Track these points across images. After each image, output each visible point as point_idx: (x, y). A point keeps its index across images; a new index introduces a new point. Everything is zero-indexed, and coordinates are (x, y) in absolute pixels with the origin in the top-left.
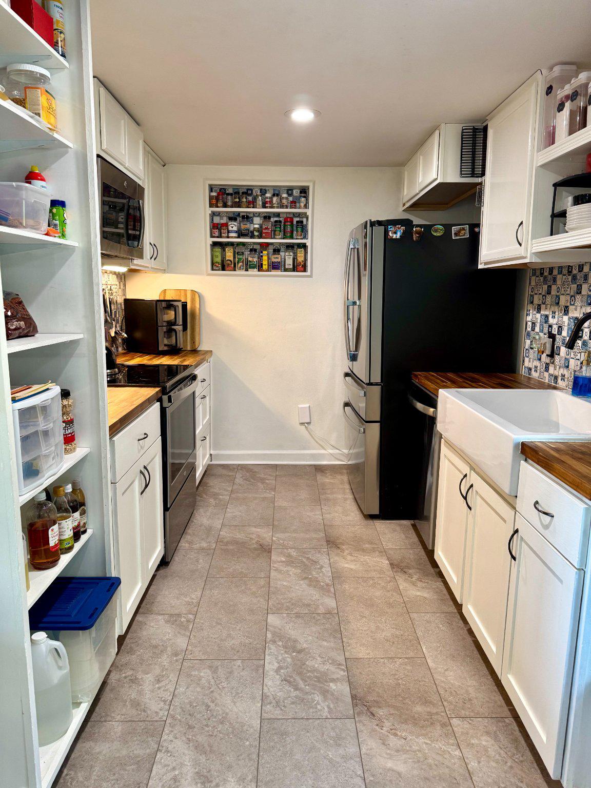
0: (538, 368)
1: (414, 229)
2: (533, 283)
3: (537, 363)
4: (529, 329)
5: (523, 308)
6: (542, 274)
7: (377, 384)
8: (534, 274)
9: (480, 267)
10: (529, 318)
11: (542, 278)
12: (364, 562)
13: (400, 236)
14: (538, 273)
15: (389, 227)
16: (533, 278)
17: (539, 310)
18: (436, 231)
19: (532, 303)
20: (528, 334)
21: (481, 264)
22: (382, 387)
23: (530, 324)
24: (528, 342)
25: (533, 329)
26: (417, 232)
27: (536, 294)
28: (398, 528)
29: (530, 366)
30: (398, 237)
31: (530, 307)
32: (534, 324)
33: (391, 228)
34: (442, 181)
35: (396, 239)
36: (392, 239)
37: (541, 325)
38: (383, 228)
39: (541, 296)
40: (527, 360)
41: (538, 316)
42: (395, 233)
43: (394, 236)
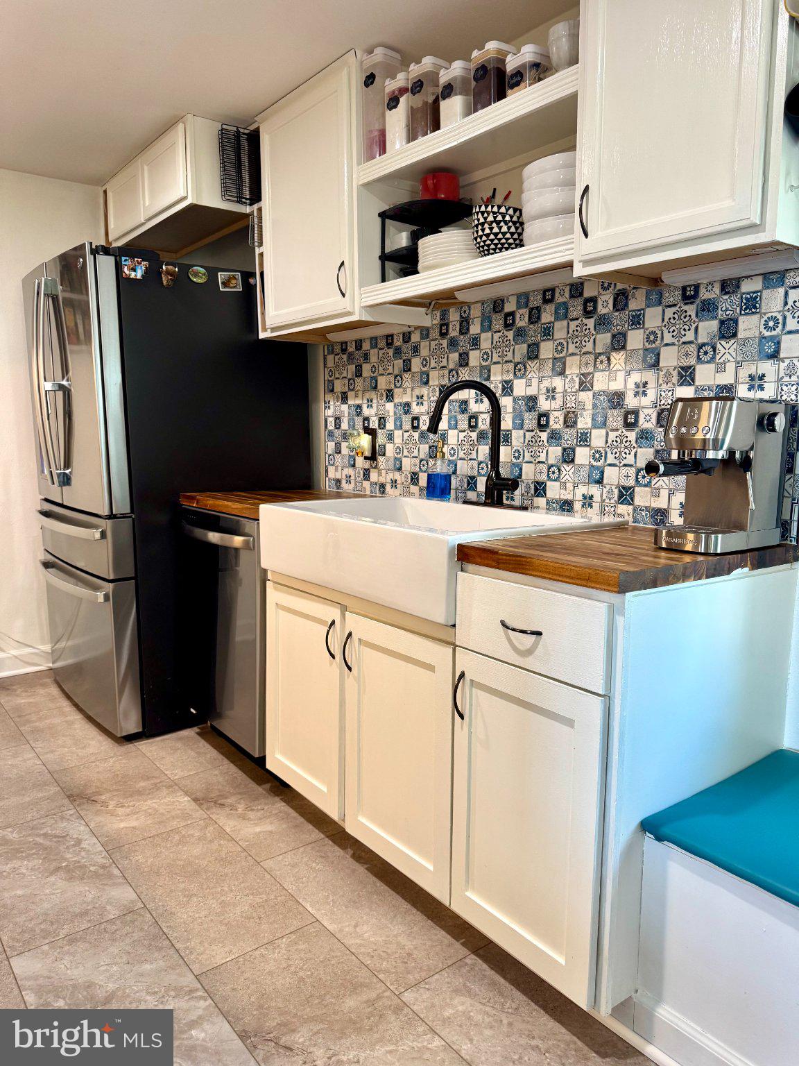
0: (353, 478)
1: (164, 267)
2: (330, 363)
3: (350, 471)
4: (331, 427)
5: (316, 400)
6: (344, 351)
7: (124, 516)
8: (331, 352)
9: (262, 335)
10: (330, 412)
11: (345, 357)
12: (150, 811)
13: (143, 276)
14: (338, 349)
15: (123, 258)
16: (330, 358)
17: (344, 398)
18: (196, 274)
19: (332, 391)
20: (331, 434)
21: (265, 330)
22: (133, 519)
23: (331, 420)
24: (331, 446)
25: (338, 426)
26: (168, 273)
27: (338, 378)
28: (179, 745)
29: (338, 476)
30: (139, 277)
31: (329, 397)
32: (338, 420)
33: (127, 262)
34: (195, 202)
35: (135, 280)
36: (128, 279)
37: (351, 420)
38: (111, 260)
39: (346, 381)
40: (331, 469)
41: (345, 407)
42: (134, 270)
43: (133, 275)
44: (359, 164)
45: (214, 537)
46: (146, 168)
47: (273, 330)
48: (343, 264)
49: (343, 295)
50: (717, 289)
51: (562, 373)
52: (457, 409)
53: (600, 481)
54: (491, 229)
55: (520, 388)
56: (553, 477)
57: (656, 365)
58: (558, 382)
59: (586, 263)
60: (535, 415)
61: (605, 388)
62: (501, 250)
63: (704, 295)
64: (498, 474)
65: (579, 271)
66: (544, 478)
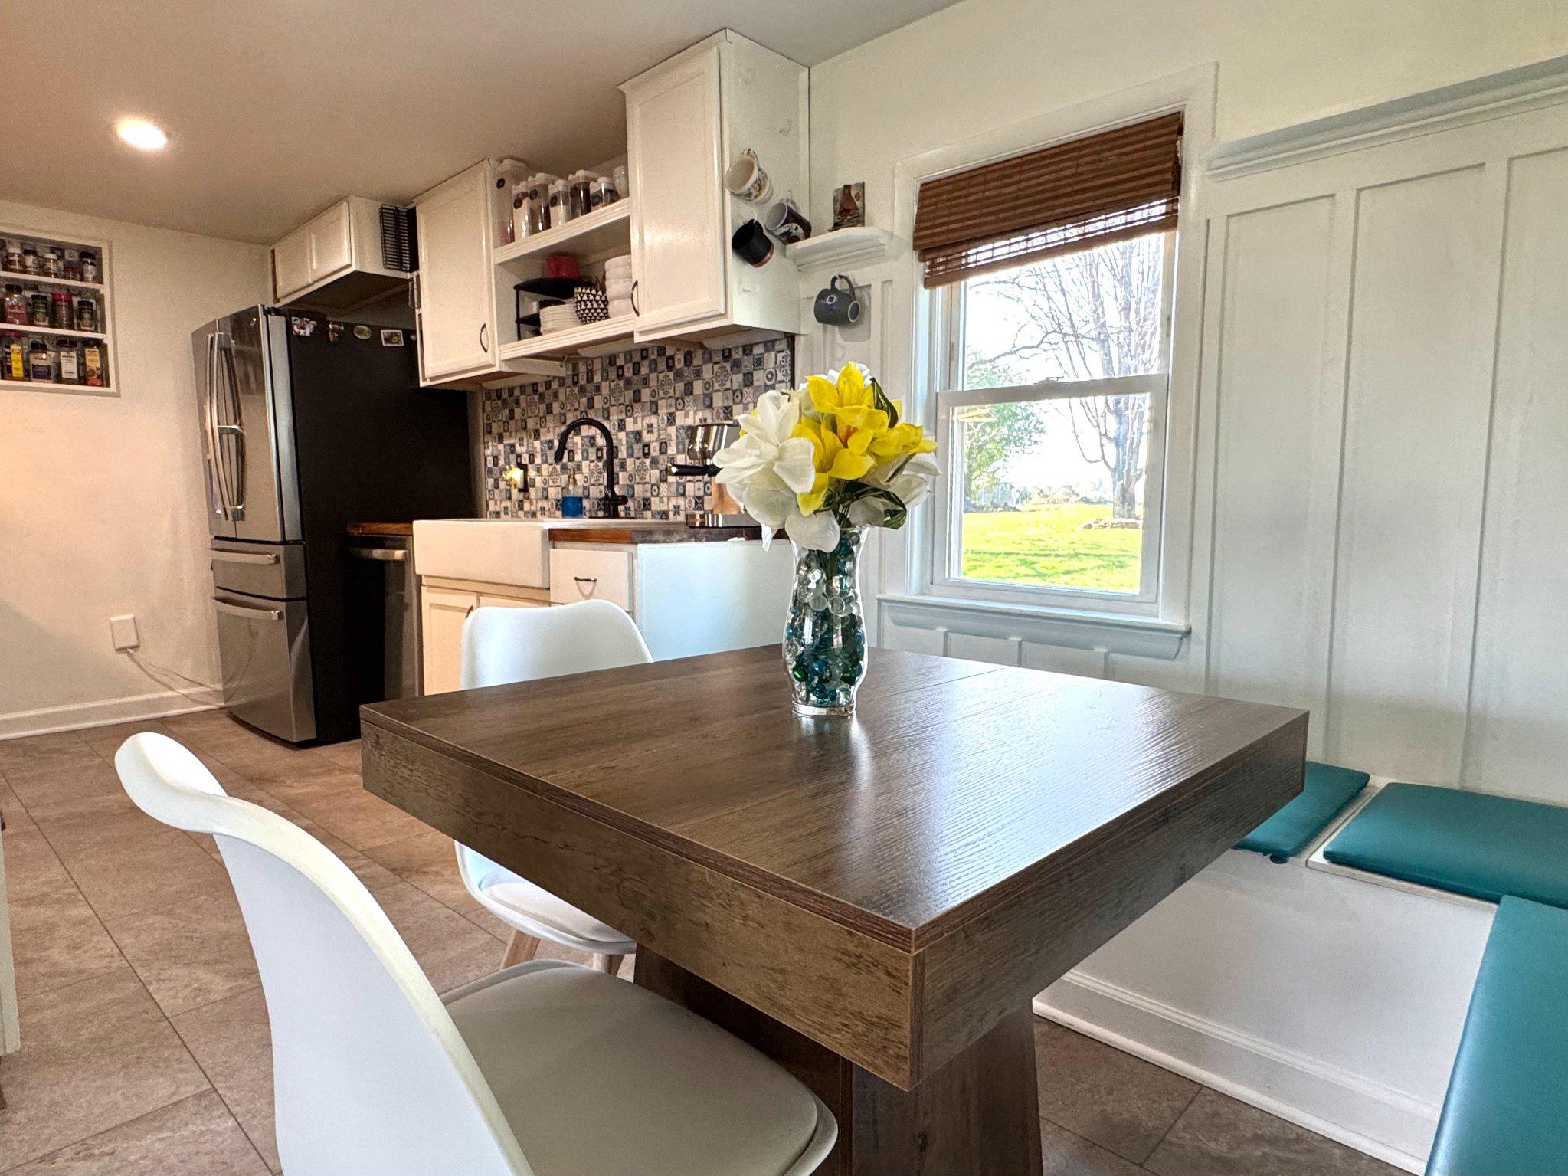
0: (509, 509)
1: (331, 326)
2: (488, 408)
3: (507, 504)
4: (490, 465)
5: (477, 441)
6: (499, 397)
7: (295, 542)
8: (489, 398)
9: (422, 384)
10: (488, 452)
11: (500, 402)
12: (323, 783)
13: (311, 334)
14: (494, 395)
15: (293, 318)
16: (488, 403)
17: (500, 439)
18: (361, 332)
19: (490, 432)
20: (490, 471)
21: (425, 379)
22: (305, 547)
23: (490, 459)
24: (491, 482)
25: (496, 464)
26: (334, 331)
27: (494, 421)
29: (498, 509)
30: (308, 334)
31: (488, 438)
32: (496, 458)
33: (296, 322)
34: (359, 270)
35: (305, 337)
36: (298, 335)
37: (507, 458)
38: (282, 319)
39: (502, 423)
40: (491, 503)
41: (501, 447)
42: (303, 328)
43: (302, 332)
44: (494, 247)
45: (378, 554)
46: (313, 235)
47: (432, 379)
48: (484, 326)
49: (486, 351)
50: (741, 352)
51: (656, 412)
52: (588, 444)
53: (683, 495)
54: (586, 305)
55: (630, 426)
56: (655, 493)
57: (710, 406)
58: (654, 420)
59: (642, 333)
60: (641, 445)
61: (682, 423)
62: (595, 321)
63: (735, 356)
64: (613, 492)
65: (638, 339)
66: (648, 495)
